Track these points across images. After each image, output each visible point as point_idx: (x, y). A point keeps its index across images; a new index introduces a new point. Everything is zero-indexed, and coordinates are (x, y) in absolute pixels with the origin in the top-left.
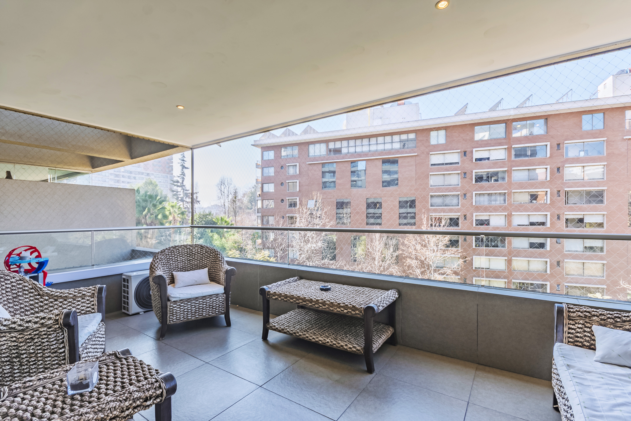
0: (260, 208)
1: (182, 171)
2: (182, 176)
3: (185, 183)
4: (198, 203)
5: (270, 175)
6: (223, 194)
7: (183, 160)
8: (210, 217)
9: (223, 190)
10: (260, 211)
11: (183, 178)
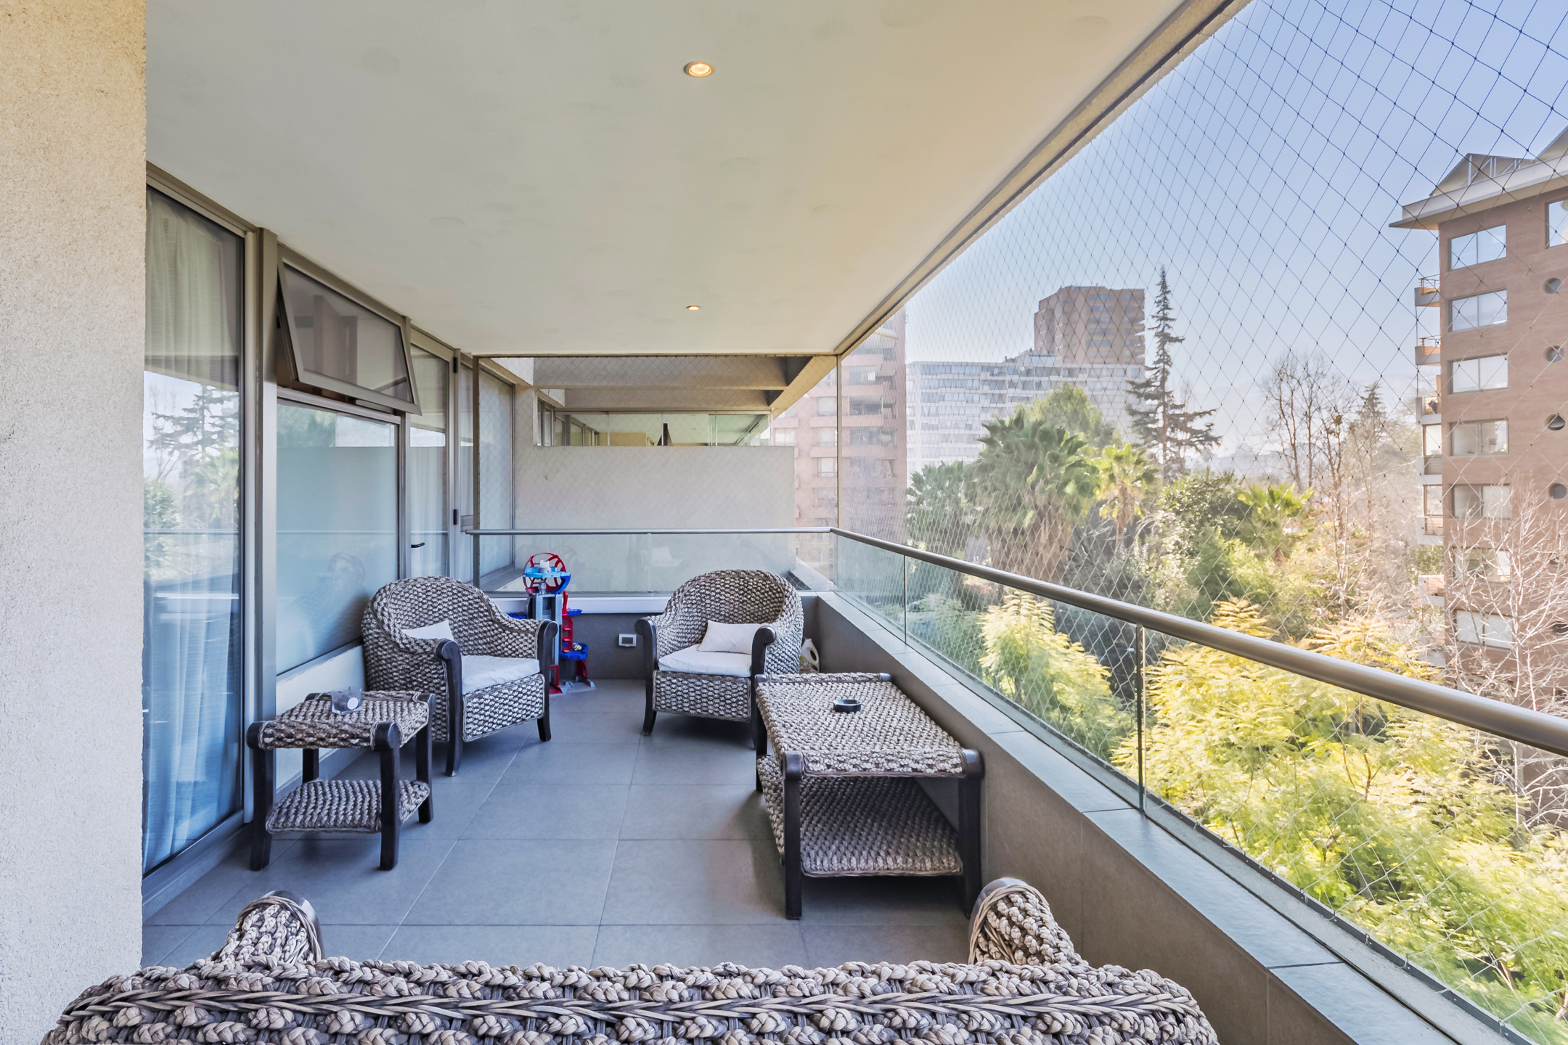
0: (1437, 457)
1: (1161, 352)
2: (1162, 364)
3: (1169, 386)
4: (1213, 443)
5: (1485, 323)
6: (1287, 410)
7: (1164, 318)
8: (1228, 488)
9: (1286, 398)
10: (1435, 465)
11: (1165, 372)
